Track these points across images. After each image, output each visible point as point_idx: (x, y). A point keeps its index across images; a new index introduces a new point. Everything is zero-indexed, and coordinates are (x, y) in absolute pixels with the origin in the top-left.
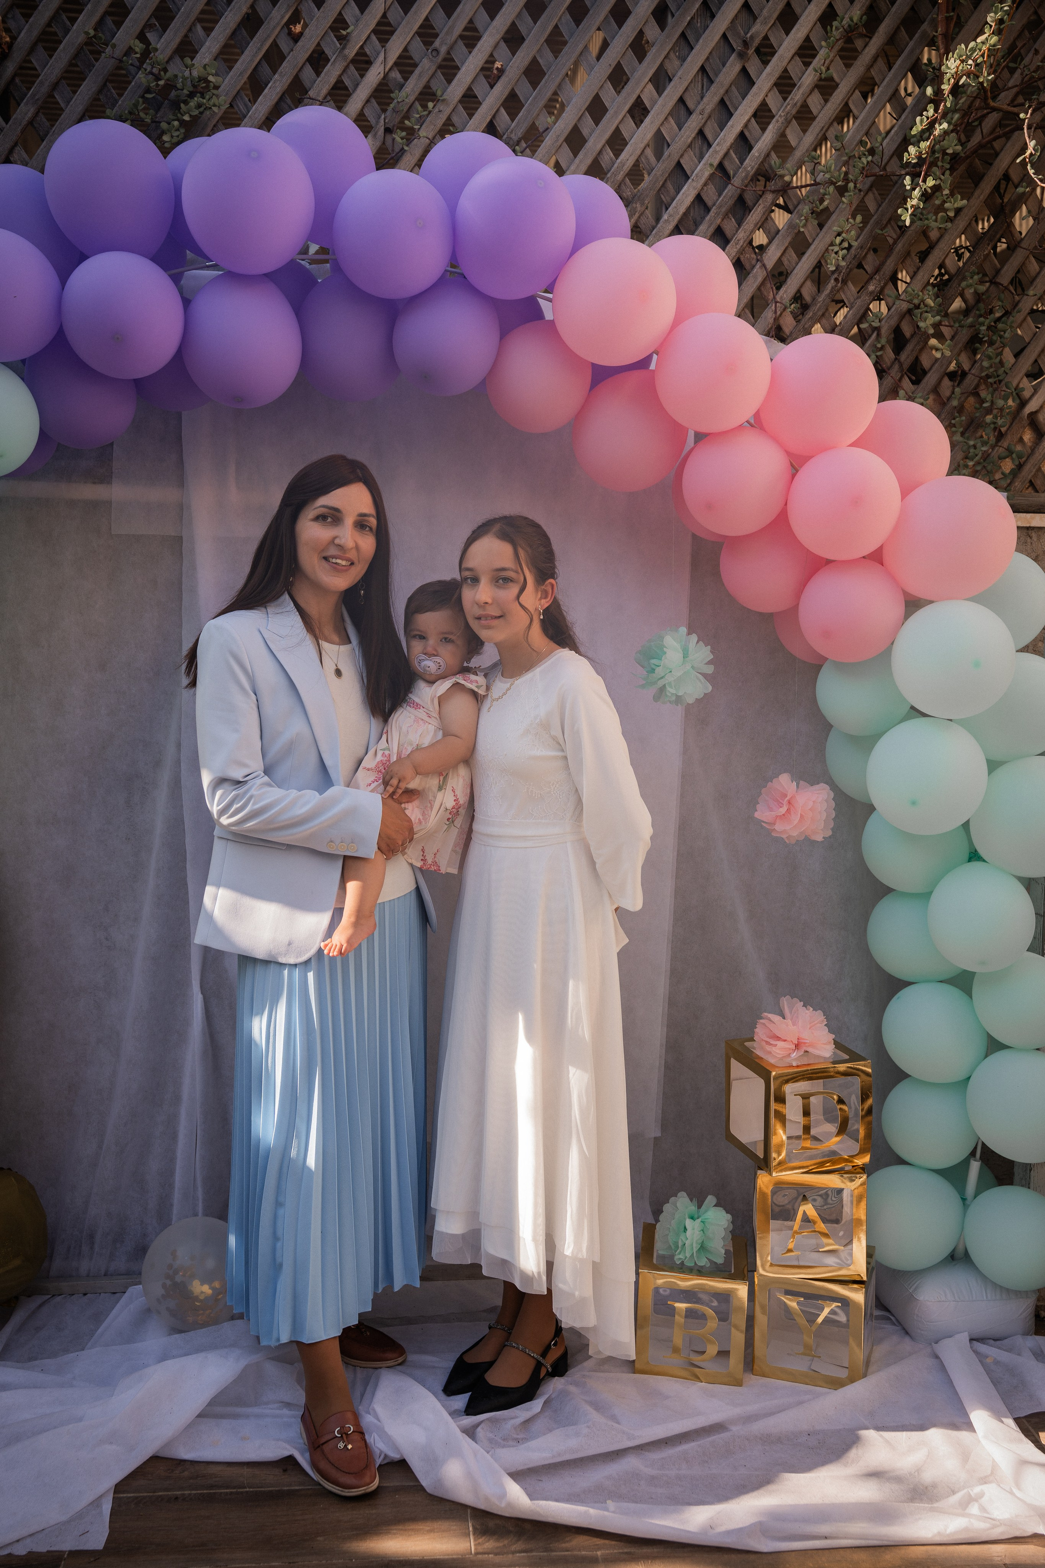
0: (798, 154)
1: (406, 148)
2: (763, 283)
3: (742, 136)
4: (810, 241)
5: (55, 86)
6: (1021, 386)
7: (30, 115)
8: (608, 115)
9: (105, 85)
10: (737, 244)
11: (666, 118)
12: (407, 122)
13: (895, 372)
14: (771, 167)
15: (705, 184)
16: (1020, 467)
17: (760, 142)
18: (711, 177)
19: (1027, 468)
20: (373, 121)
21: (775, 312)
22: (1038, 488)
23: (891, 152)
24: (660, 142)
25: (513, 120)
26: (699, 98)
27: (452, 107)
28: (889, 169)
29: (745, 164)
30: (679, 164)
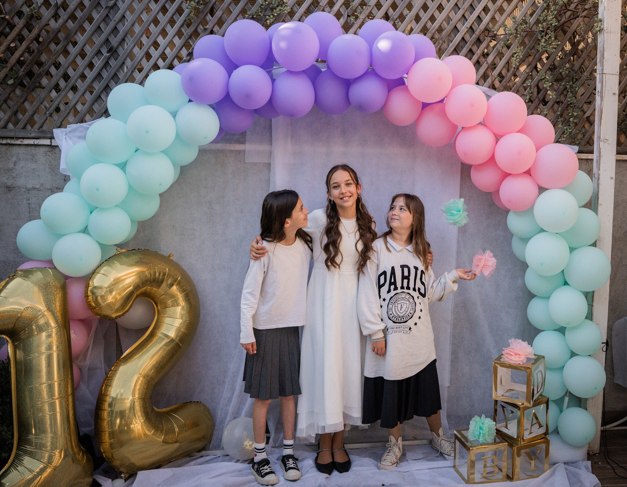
0: (499, 24)
1: (355, 22)
2: (487, 69)
3: (479, 17)
4: (505, 54)
5: (230, 4)
6: (584, 107)
7: (220, 14)
8: (429, 10)
9: (247, 3)
10: (477, 55)
11: (451, 11)
12: (355, 13)
13: (536, 102)
14: (489, 28)
15: (465, 34)
16: (584, 136)
17: (485, 19)
18: (467, 31)
19: (586, 136)
20: (343, 12)
21: (492, 80)
22: (591, 144)
23: (533, 23)
24: (448, 19)
25: (394, 11)
26: (463, 4)
27: (372, 7)
28: (533, 29)
29: (480, 26)
30: (455, 27)
